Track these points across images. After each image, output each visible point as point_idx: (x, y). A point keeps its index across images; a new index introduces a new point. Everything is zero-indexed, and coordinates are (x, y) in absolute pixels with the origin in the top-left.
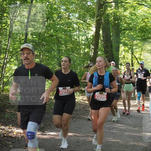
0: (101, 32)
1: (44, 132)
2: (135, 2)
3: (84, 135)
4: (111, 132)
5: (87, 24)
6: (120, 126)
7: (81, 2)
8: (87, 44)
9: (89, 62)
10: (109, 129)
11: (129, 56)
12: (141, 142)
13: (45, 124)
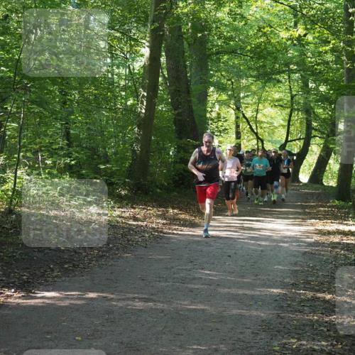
0: (163, 59)
1: (31, 292)
3: (123, 297)
4: (187, 287)
5: (130, 40)
6: (209, 275)
8: (130, 87)
9: (136, 129)
10: (183, 281)
11: (230, 114)
12: (257, 309)
13: (32, 275)
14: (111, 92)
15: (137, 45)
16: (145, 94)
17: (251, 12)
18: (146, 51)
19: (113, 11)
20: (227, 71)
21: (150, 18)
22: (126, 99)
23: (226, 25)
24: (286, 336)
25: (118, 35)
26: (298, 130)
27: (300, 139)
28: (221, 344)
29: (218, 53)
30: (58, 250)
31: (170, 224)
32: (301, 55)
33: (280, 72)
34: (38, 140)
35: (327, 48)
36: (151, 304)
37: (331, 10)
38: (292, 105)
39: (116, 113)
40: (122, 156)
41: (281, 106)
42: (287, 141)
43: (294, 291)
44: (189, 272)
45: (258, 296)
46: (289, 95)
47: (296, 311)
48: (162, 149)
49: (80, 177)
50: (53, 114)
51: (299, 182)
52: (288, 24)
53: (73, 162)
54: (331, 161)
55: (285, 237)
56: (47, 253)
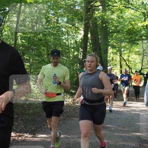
0: (89, 35)
1: (35, 135)
2: (122, 6)
3: (74, 137)
5: (75, 28)
7: (69, 6)
8: (76, 47)
9: (78, 65)
11: (118, 58)
12: (131, 142)
13: (36, 127)
14: (68, 50)
15: (78, 30)
16: (82, 50)
17: (126, 15)
18: (82, 32)
19: (68, 16)
20: (116, 40)
21: (84, 19)
22: (74, 52)
23: (115, 21)
25: (71, 26)
26: (146, 64)
27: (147, 68)
32: (147, 33)
33: (138, 40)
34: (38, 70)
38: (144, 54)
39: (70, 58)
40: (73, 76)
41: (139, 54)
42: (142, 69)
45: (131, 136)
46: (142, 49)
52: (142, 20)
55: (142, 110)
56: (42, 118)
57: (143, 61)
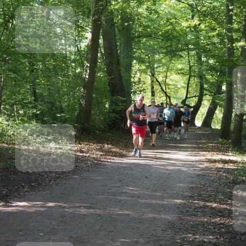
0: (101, 41)
1: (8, 202)
3: (73, 206)
4: (117, 199)
5: (78, 27)
6: (132, 190)
8: (78, 60)
9: (82, 89)
10: (114, 194)
11: (148, 79)
12: (165, 214)
13: (9, 190)
14: (65, 63)
15: (83, 31)
16: (89, 65)
17: (162, 9)
18: (89, 35)
20: (145, 49)
21: (92, 13)
22: (76, 69)
23: (144, 17)
24: (185, 232)
26: (194, 90)
27: (195, 96)
28: (140, 238)
29: (139, 37)
30: (28, 173)
31: (106, 155)
32: (196, 38)
33: (182, 50)
34: (14, 97)
35: (214, 33)
36: (92, 210)
37: (217, 7)
38: (190, 73)
39: (68, 78)
40: (72, 108)
41: (183, 74)
42: (186, 97)
43: (190, 201)
44: (118, 188)
45: (166, 205)
46: (188, 66)
47: (192, 215)
48: (100, 103)
49: (44, 122)
50: (24, 78)
51: (195, 126)
52: (188, 17)
53: (38, 112)
54: (217, 112)
56: (20, 175)
57: (189, 85)
